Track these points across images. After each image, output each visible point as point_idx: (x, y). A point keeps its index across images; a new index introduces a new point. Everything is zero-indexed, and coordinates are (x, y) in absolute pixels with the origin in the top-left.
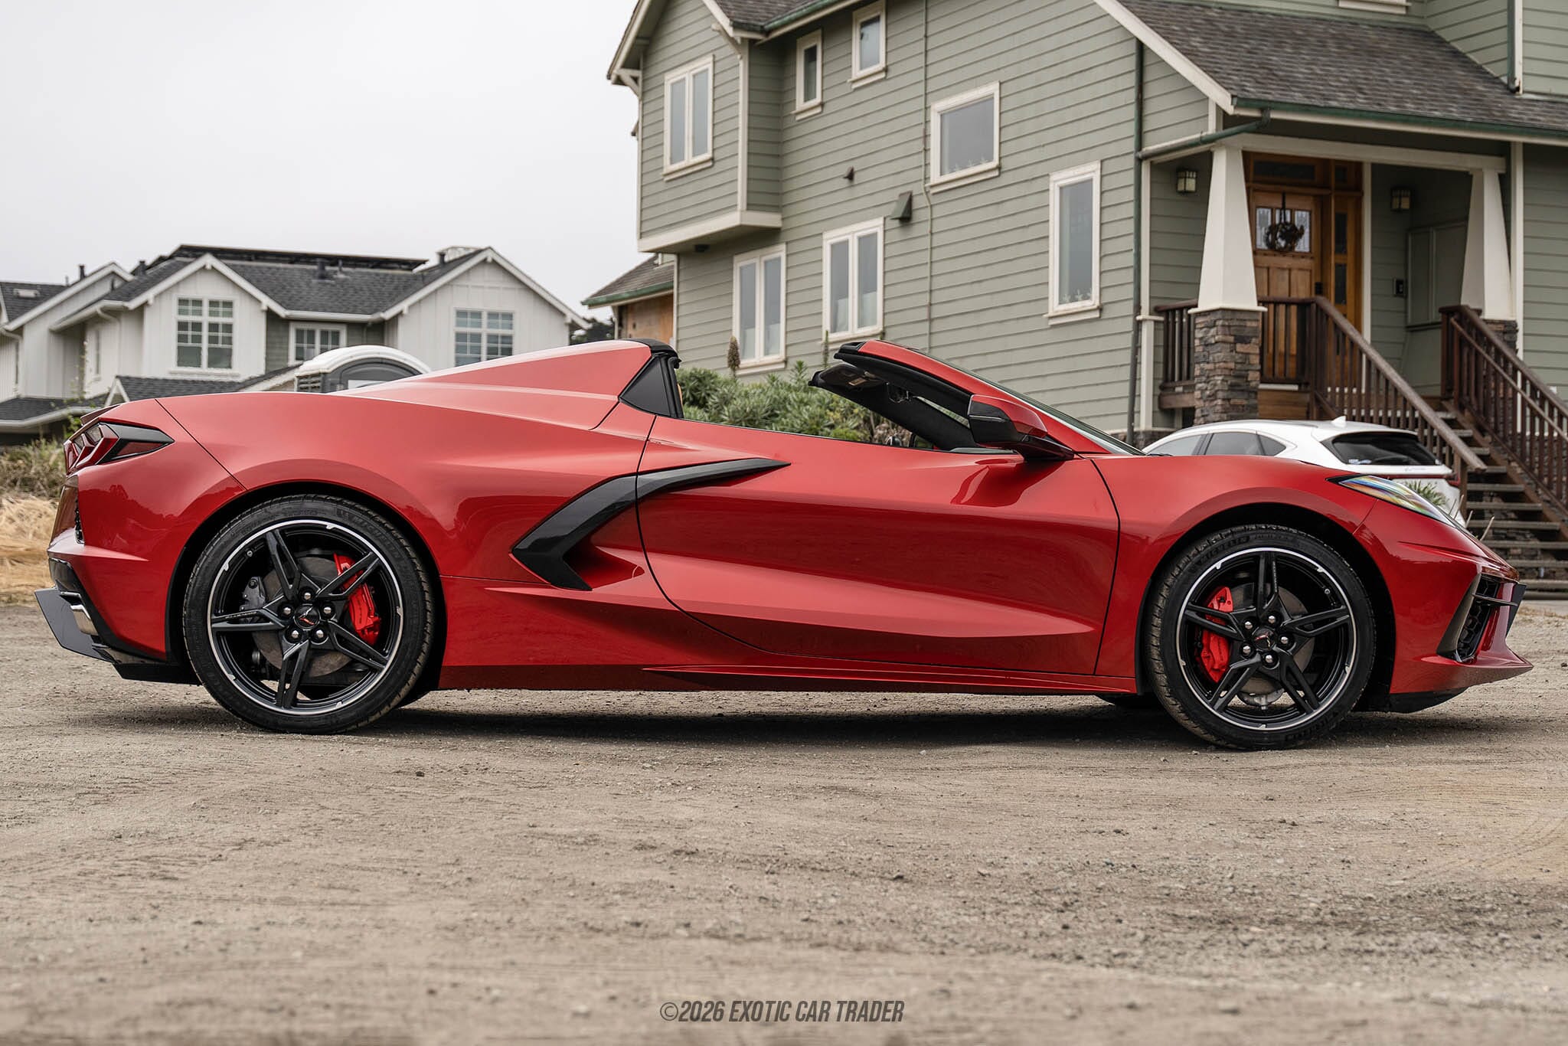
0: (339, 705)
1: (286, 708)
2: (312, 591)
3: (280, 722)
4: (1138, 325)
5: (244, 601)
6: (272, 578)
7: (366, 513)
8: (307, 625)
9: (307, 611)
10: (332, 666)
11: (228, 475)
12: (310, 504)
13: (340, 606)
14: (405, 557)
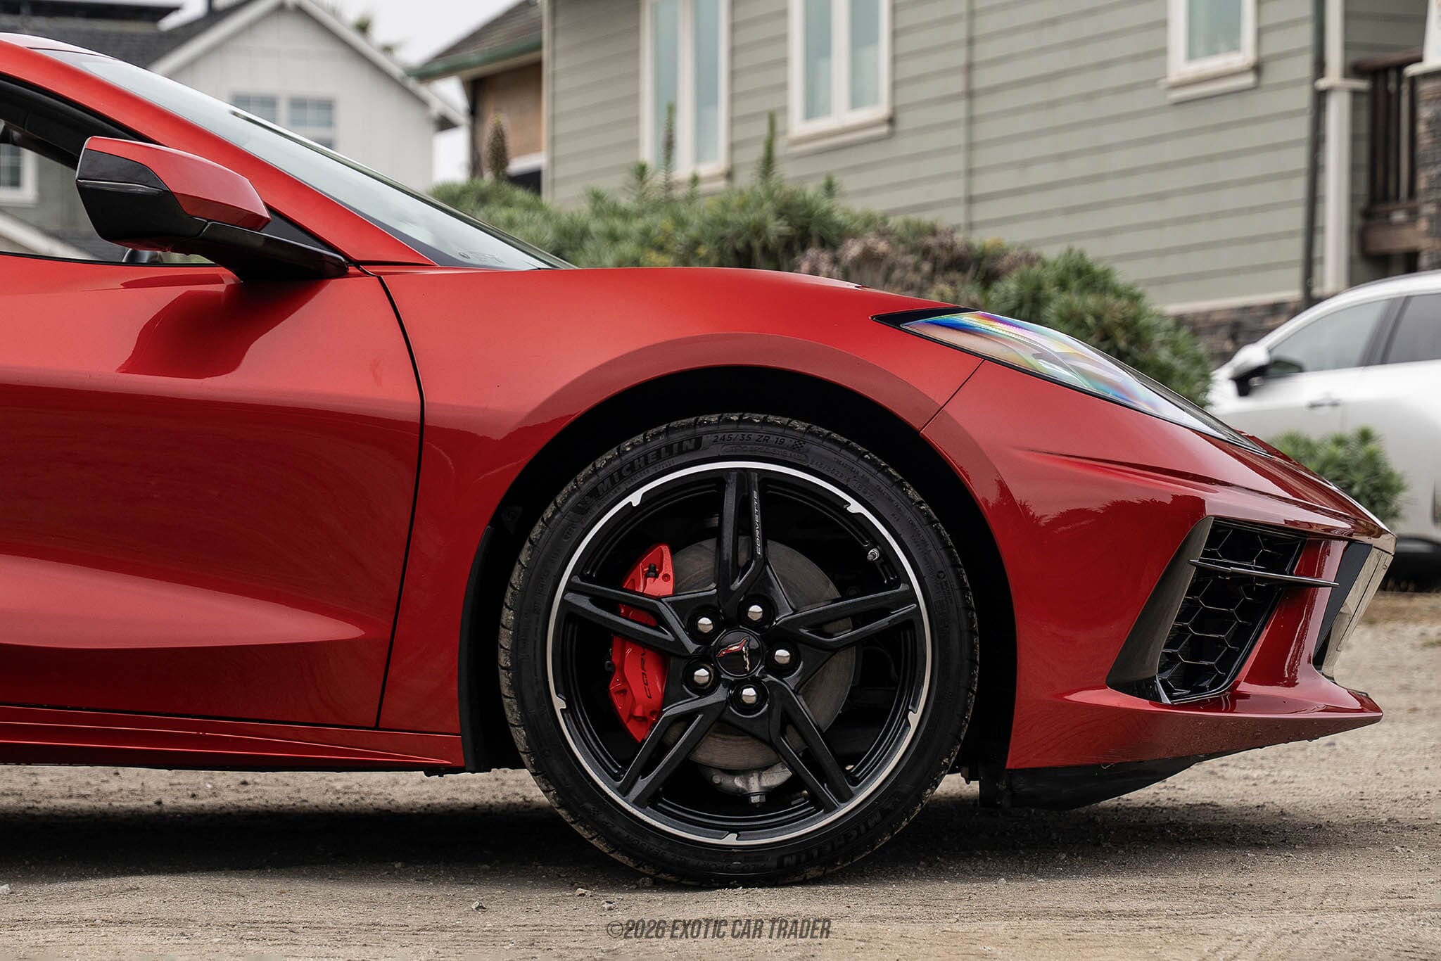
4: (1320, 97)
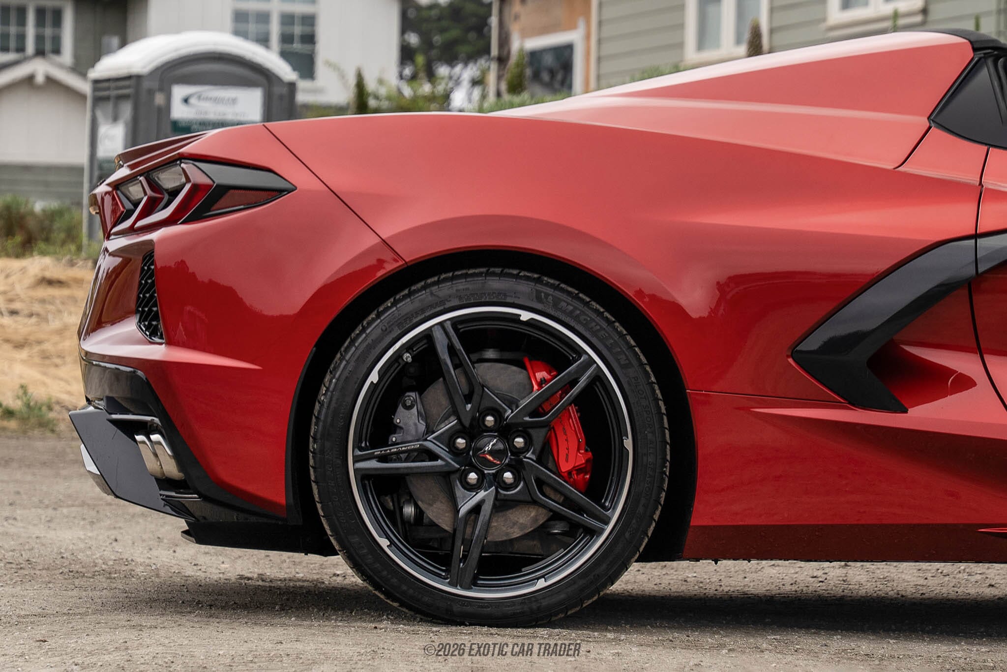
0: (541, 584)
1: (464, 588)
2: (498, 413)
3: (456, 608)
5: (394, 429)
6: (436, 394)
7: (577, 297)
8: (491, 465)
9: (491, 444)
10: (522, 527)
11: (376, 240)
12: (496, 284)
13: (538, 436)
14: (634, 362)
